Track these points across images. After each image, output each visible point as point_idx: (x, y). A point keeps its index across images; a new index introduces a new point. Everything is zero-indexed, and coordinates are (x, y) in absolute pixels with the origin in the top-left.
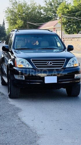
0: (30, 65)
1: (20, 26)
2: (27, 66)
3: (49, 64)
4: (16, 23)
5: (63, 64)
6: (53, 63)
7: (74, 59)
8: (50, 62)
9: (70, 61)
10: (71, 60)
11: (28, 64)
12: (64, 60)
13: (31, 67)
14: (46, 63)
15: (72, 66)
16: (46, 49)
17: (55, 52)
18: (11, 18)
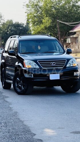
0: (37, 65)
1: (47, 26)
2: (35, 67)
3: (52, 64)
4: (41, 22)
5: (64, 64)
6: (56, 63)
7: (73, 60)
8: (53, 63)
9: (69, 61)
10: (71, 61)
11: (35, 65)
12: (65, 61)
13: (38, 67)
14: (50, 63)
15: (72, 66)
16: (48, 52)
17: (55, 55)
18: (35, 15)
